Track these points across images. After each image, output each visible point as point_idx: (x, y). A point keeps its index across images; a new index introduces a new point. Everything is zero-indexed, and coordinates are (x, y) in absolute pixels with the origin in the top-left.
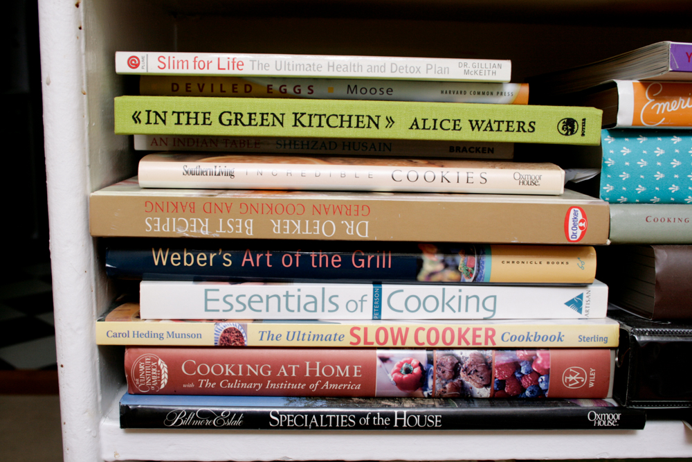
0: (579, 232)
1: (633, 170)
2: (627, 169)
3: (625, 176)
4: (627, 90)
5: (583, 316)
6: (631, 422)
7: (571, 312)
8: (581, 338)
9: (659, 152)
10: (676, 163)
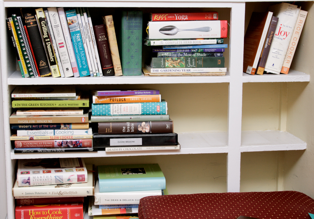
0: (84, 121)
1: (97, 110)
2: (96, 110)
3: (96, 111)
4: (94, 98)
5: (88, 134)
6: (95, 150)
7: (86, 133)
8: (87, 137)
9: (101, 107)
10: (104, 109)
